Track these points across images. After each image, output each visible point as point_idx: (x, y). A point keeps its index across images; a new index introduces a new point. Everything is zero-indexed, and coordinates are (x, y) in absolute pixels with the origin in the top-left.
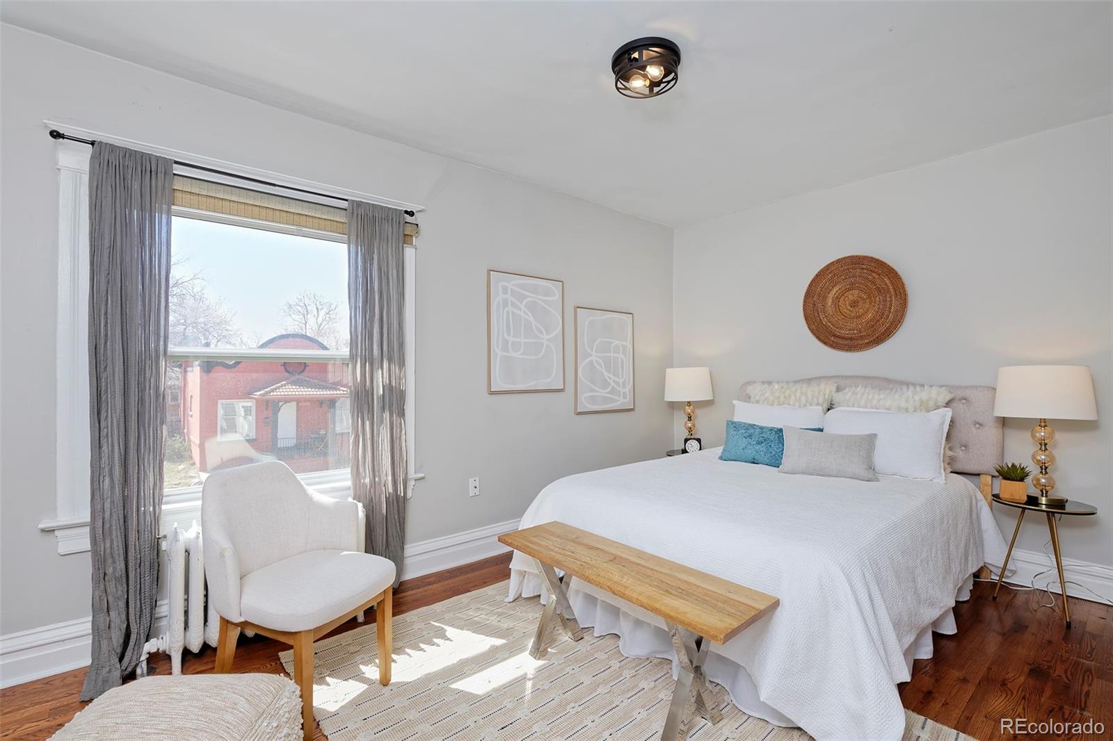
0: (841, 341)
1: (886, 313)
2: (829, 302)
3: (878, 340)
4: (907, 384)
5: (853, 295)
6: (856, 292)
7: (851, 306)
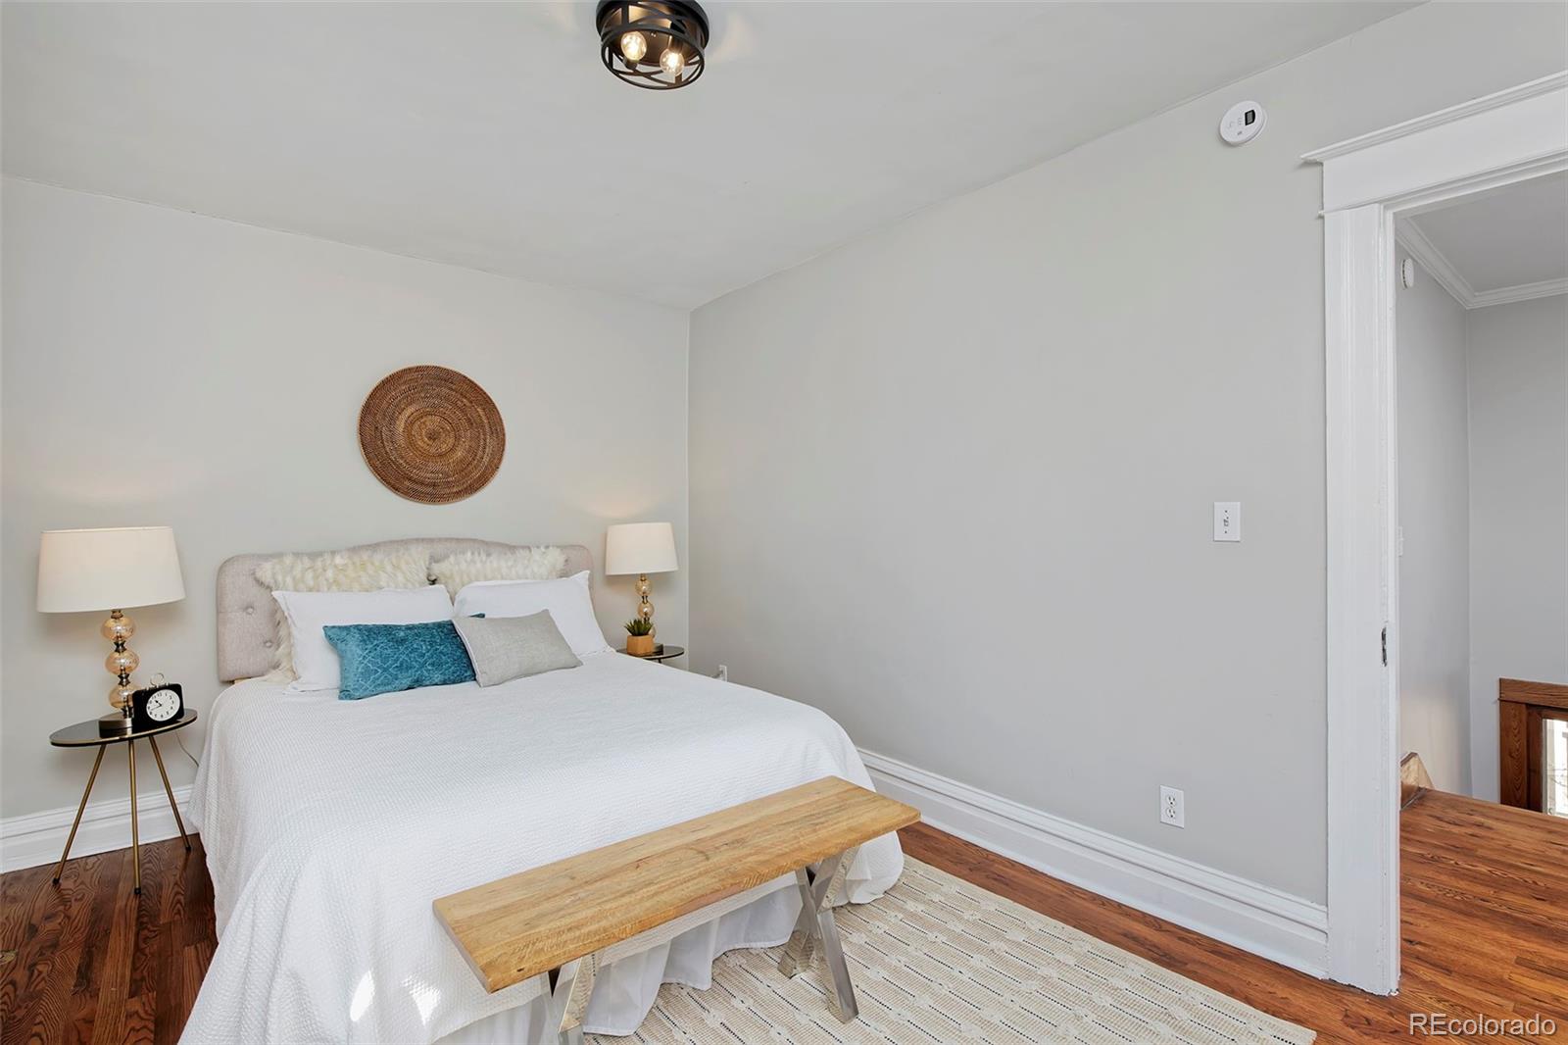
0: (420, 488)
1: (480, 453)
2: (400, 425)
3: (472, 489)
4: (512, 548)
5: (432, 422)
6: (437, 419)
7: (430, 438)
